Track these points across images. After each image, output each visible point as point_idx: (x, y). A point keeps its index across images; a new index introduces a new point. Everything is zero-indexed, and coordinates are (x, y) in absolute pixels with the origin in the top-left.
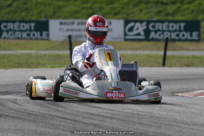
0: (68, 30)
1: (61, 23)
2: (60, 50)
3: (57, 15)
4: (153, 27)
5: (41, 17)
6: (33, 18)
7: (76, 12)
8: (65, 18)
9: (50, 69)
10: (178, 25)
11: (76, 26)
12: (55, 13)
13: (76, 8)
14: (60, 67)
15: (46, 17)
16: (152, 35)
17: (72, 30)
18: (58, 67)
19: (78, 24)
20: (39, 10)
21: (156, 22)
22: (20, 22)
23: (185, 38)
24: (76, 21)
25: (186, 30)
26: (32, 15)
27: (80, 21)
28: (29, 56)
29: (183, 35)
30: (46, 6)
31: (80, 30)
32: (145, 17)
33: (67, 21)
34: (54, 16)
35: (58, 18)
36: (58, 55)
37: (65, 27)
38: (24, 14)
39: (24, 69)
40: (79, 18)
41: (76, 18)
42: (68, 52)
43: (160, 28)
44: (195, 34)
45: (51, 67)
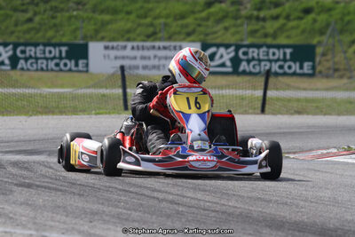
2: (107, 88)
8: (113, 39)
9: (94, 116)
14: (109, 113)
18: (106, 113)
19: (133, 48)
20: (73, 27)
28: (60, 96)
30: (83, 22)
36: (104, 95)
39: (55, 117)
40: (134, 40)
42: (120, 91)
45: (96, 114)
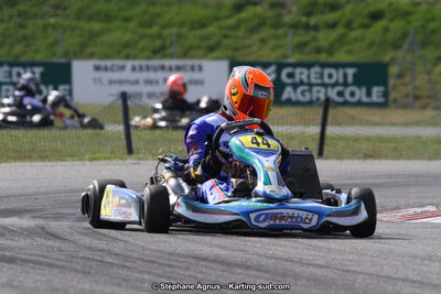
0: (111, 82)
1: (97, 68)
3: (89, 50)
4: (290, 75)
5: (54, 55)
6: (39, 57)
7: (127, 45)
10: (341, 72)
11: (127, 74)
12: (83, 46)
13: (128, 37)
15: (66, 54)
16: (288, 93)
17: (121, 82)
21: (294, 65)
22: (12, 65)
23: (355, 99)
24: (129, 64)
25: (358, 82)
26: (37, 51)
27: (137, 63)
29: (352, 94)
31: (137, 82)
32: (273, 57)
33: (109, 63)
34: (82, 52)
35: (91, 56)
37: (106, 76)
38: (18, 49)
41: (127, 57)
43: (304, 78)
44: (377, 91)
